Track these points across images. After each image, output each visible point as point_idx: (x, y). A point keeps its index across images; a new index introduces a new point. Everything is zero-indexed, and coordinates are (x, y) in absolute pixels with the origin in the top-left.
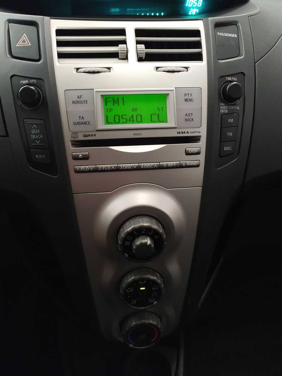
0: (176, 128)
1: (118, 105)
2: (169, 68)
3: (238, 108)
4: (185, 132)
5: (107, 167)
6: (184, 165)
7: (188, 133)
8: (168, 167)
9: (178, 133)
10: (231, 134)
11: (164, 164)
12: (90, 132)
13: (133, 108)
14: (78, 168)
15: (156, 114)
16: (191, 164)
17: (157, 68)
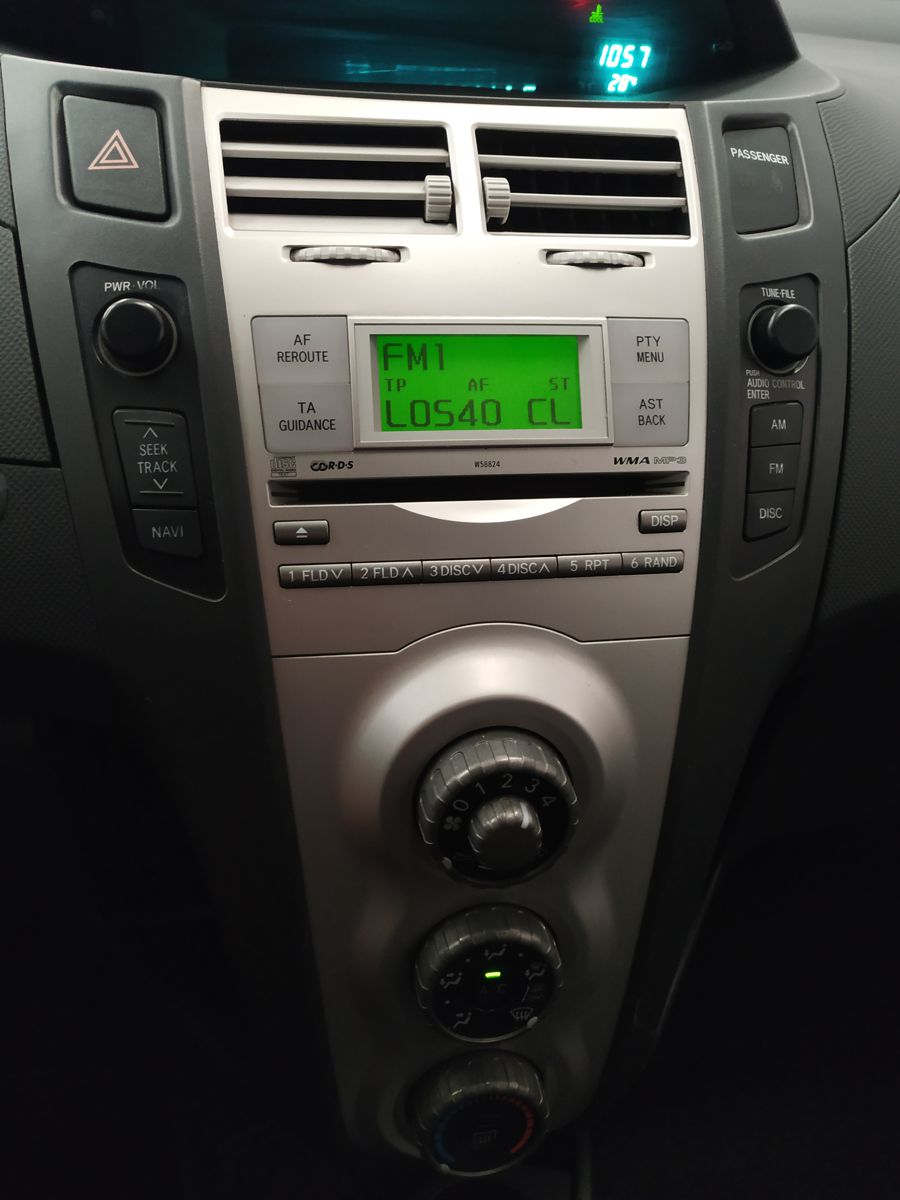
0: (611, 445)
1: (425, 367)
2: (587, 253)
3: (801, 384)
4: (637, 459)
5: (387, 571)
6: (635, 565)
7: (648, 462)
8: (583, 572)
9: (616, 463)
10: (780, 468)
11: (573, 560)
12: (335, 453)
13: (473, 380)
14: (292, 573)
15: (545, 400)
16: (656, 562)
17: (550, 253)
